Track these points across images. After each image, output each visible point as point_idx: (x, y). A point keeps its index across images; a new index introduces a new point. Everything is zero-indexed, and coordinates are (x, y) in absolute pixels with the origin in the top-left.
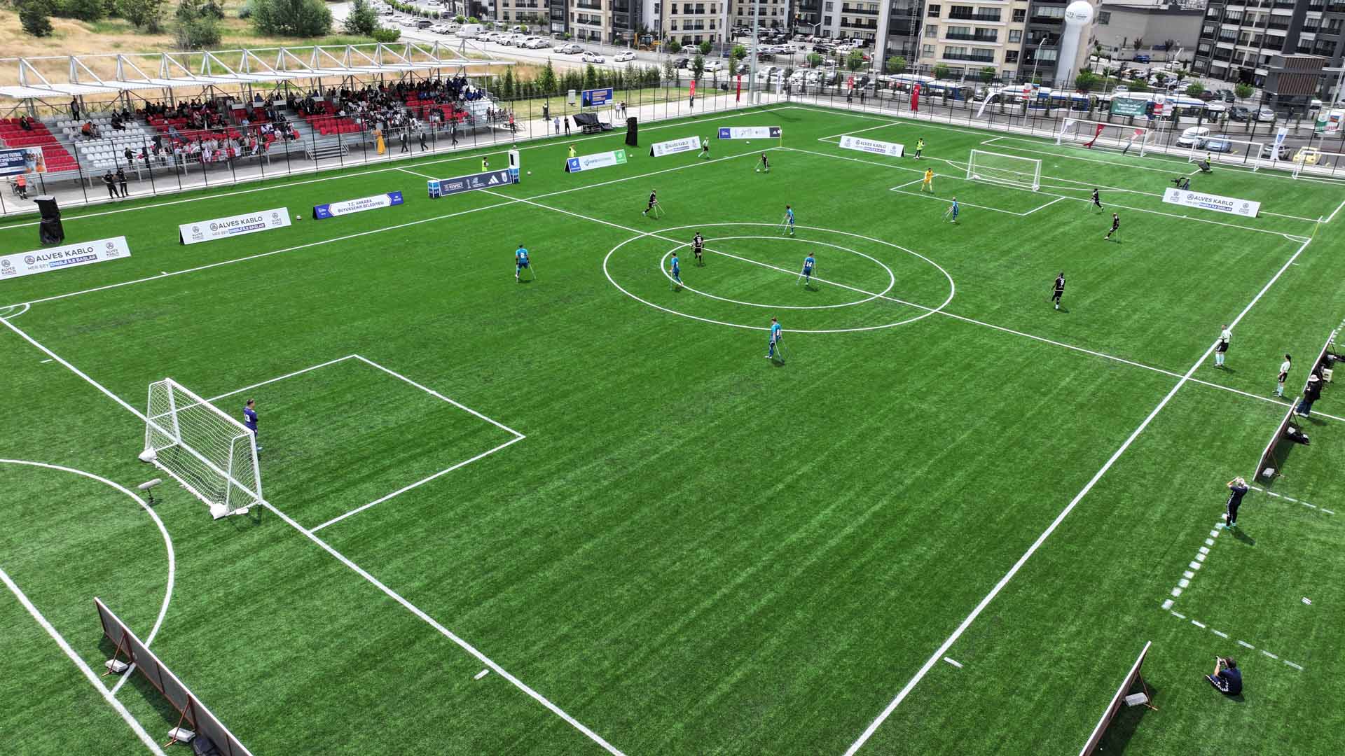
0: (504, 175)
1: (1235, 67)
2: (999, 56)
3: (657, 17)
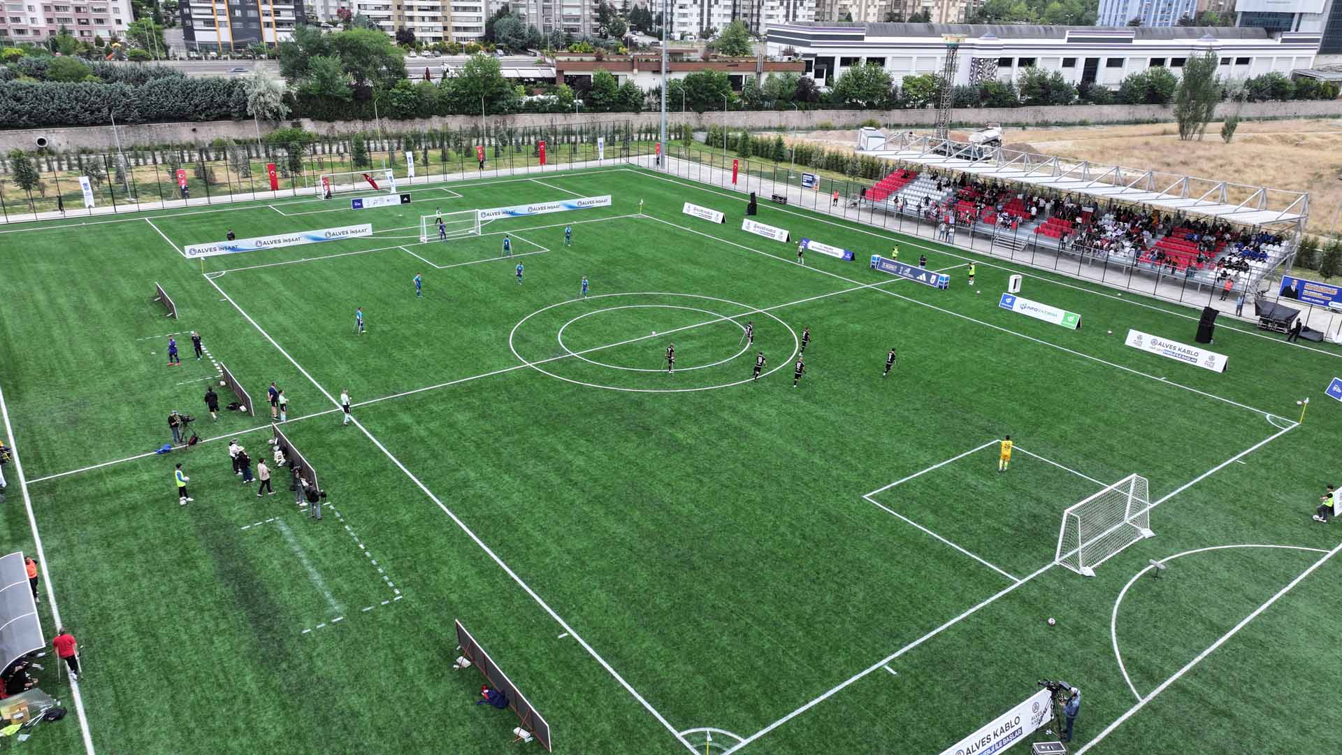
0: (934, 277)
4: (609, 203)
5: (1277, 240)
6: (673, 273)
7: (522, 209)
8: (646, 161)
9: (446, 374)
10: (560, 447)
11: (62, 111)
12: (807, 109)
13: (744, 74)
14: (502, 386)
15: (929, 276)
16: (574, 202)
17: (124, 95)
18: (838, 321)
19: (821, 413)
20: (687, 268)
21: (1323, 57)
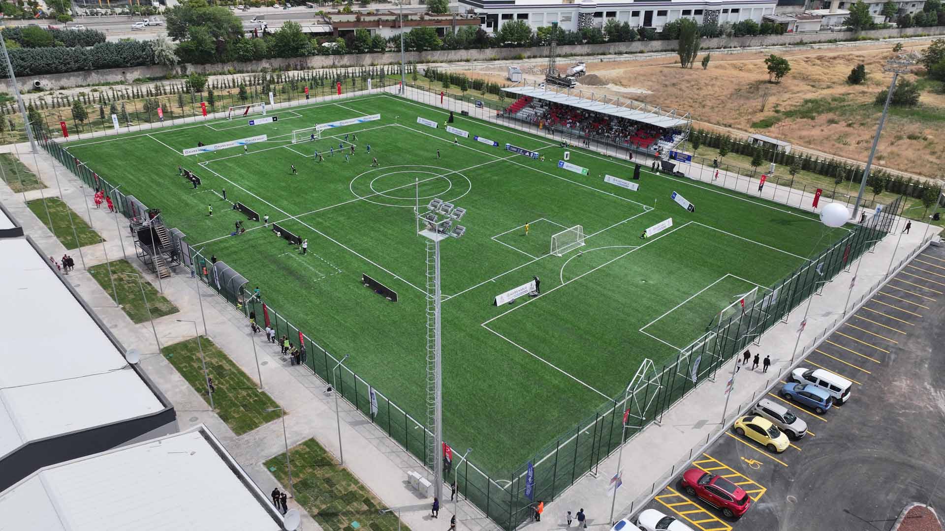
4: (379, 118)
5: (679, 133)
6: (416, 155)
7: (337, 124)
8: (393, 90)
9: (329, 203)
10: (382, 227)
11: (48, 65)
12: (482, 48)
13: (445, 27)
14: (353, 206)
15: (530, 153)
16: (362, 119)
17: (82, 53)
18: (488, 175)
19: (478, 212)
20: (422, 153)
21: (780, 7)
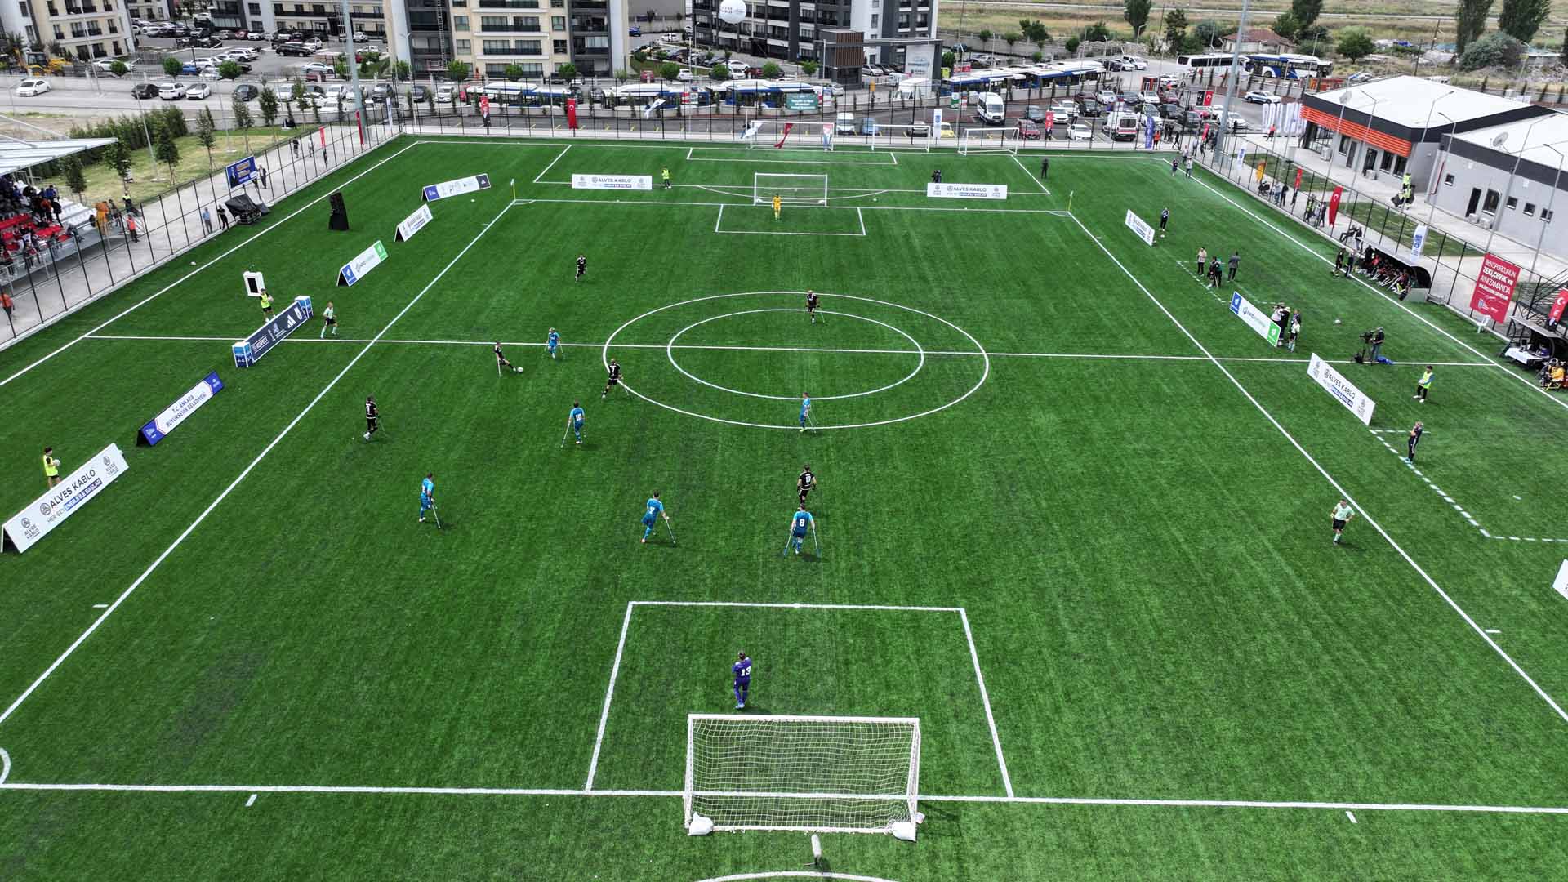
0: (297, 310)
1: (745, 38)
2: (547, 47)
3: (28, 21)
